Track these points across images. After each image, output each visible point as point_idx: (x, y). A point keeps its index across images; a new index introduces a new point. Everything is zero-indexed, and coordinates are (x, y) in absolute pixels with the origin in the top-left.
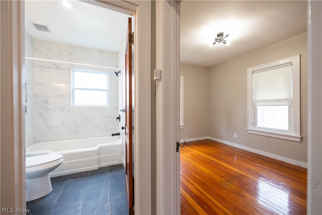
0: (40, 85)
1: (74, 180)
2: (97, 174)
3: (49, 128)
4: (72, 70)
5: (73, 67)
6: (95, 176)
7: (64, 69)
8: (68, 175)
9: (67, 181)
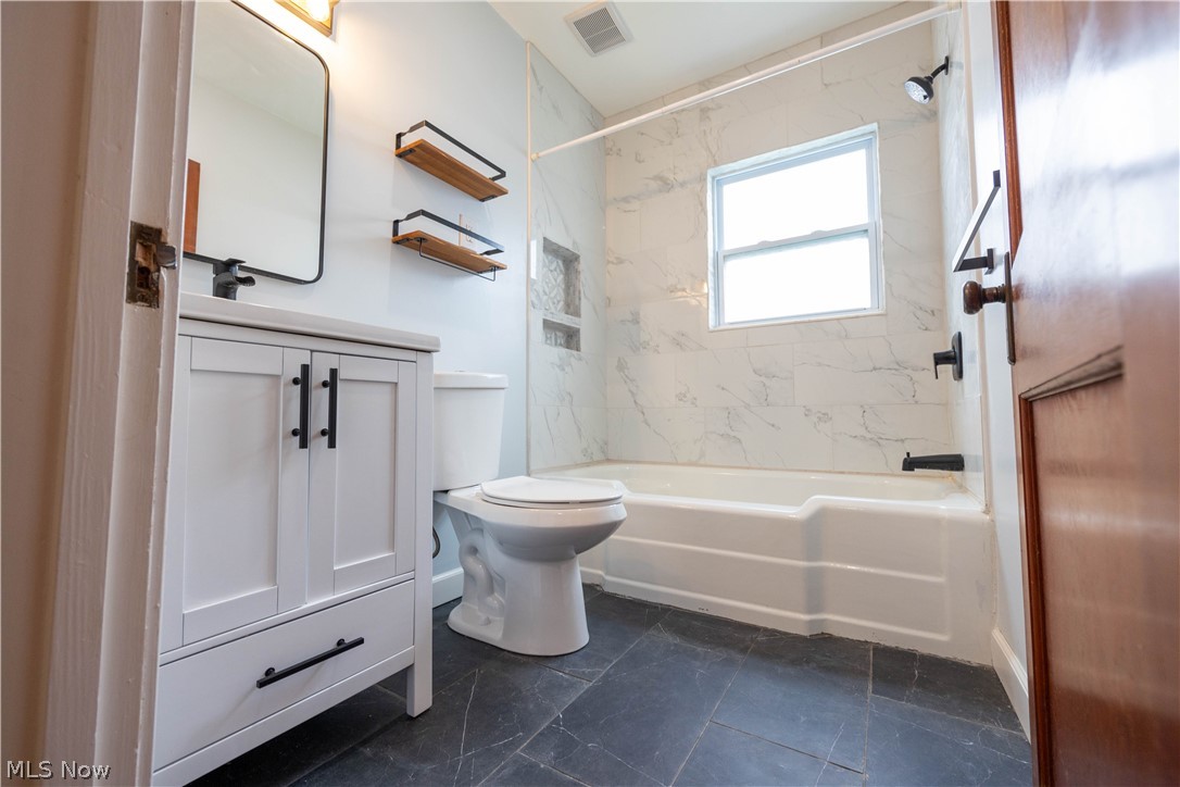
0: (620, 261)
1: (678, 641)
2: (793, 663)
3: (643, 413)
4: (709, 179)
5: (715, 161)
6: (780, 670)
7: (682, 185)
8: (667, 609)
9: (651, 632)
